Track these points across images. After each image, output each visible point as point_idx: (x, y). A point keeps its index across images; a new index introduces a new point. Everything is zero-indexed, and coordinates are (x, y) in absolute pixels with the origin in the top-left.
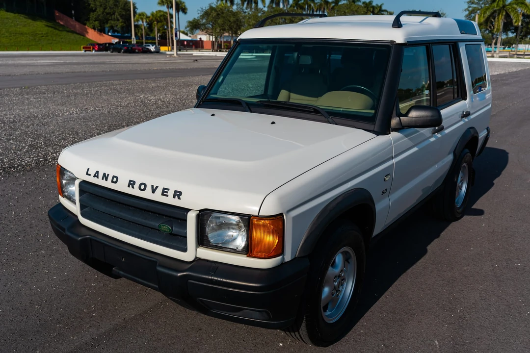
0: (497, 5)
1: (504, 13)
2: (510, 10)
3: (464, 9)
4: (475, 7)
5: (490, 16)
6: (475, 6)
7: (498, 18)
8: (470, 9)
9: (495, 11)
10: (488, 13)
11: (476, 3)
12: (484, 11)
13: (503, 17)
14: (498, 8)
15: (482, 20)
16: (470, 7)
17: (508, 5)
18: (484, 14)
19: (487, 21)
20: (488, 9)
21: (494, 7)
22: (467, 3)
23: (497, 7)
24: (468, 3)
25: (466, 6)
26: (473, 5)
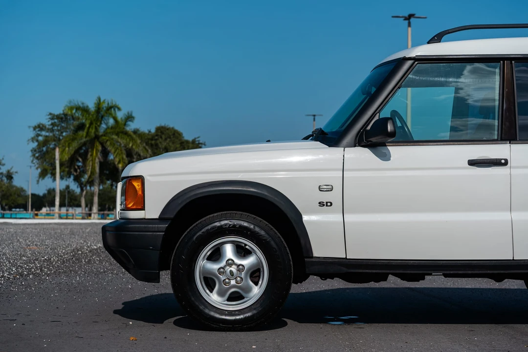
0: (87, 133)
1: (100, 148)
2: (108, 143)
3: (30, 138)
4: (46, 136)
5: (77, 152)
6: (47, 134)
7: (92, 155)
8: (40, 138)
9: (84, 144)
10: (74, 147)
11: (48, 130)
12: (69, 143)
13: (99, 153)
14: (89, 139)
15: (66, 157)
16: (38, 135)
17: (102, 136)
18: (69, 147)
19: (72, 160)
20: (73, 140)
21: (82, 137)
22: (32, 129)
23: (86, 137)
24: (35, 128)
25: (32, 134)
26: (44, 133)
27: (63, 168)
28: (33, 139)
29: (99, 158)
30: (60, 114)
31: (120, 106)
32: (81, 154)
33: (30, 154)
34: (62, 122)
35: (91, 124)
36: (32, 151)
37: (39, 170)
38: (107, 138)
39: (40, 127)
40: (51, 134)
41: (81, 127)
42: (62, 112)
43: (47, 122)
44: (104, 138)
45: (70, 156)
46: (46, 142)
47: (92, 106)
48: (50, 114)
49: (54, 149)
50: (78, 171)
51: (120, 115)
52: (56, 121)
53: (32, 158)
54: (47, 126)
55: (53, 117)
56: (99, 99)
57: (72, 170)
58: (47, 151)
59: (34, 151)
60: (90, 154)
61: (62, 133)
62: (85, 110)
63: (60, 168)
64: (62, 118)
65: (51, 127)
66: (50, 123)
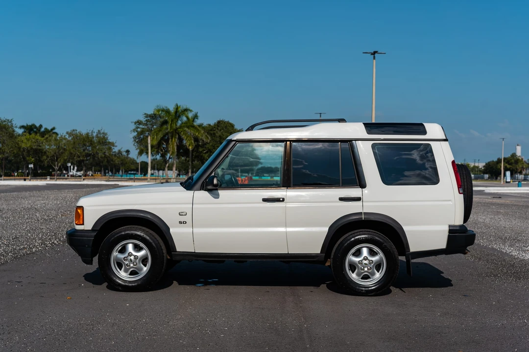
0: (171, 127)
1: (177, 136)
2: (182, 133)
3: (132, 129)
4: (143, 128)
5: (162, 139)
6: (143, 127)
7: (172, 141)
8: (139, 130)
9: (167, 134)
10: (160, 135)
11: (144, 124)
12: (157, 134)
13: (176, 140)
14: (171, 130)
15: (155, 143)
16: (138, 128)
17: (178, 128)
18: (157, 136)
19: (160, 144)
20: (160, 131)
21: (167, 129)
22: (134, 124)
24: (135, 123)
25: (133, 127)
26: (141, 126)
27: (153, 149)
28: (134, 130)
29: (176, 143)
30: (151, 114)
31: (191, 109)
32: (165, 139)
33: (133, 139)
34: (153, 119)
35: (172, 121)
36: (133, 138)
37: (138, 150)
38: (182, 130)
39: (139, 122)
40: (146, 127)
41: (165, 122)
42: (153, 113)
43: (143, 119)
44: (179, 129)
45: (157, 141)
46: (142, 132)
47: (172, 109)
48: (145, 114)
49: (147, 137)
50: (163, 151)
51: (190, 115)
52: (149, 118)
53: (133, 143)
54: (143, 122)
55: (147, 116)
56: (177, 105)
57: (160, 151)
58: (143, 138)
59: (135, 138)
60: (170, 140)
61: (153, 126)
62: (167, 112)
63: (151, 149)
64: (153, 117)
65: (146, 122)
66: (145, 120)
